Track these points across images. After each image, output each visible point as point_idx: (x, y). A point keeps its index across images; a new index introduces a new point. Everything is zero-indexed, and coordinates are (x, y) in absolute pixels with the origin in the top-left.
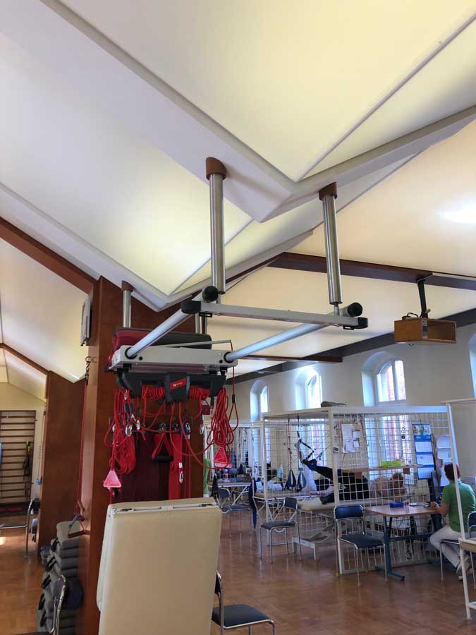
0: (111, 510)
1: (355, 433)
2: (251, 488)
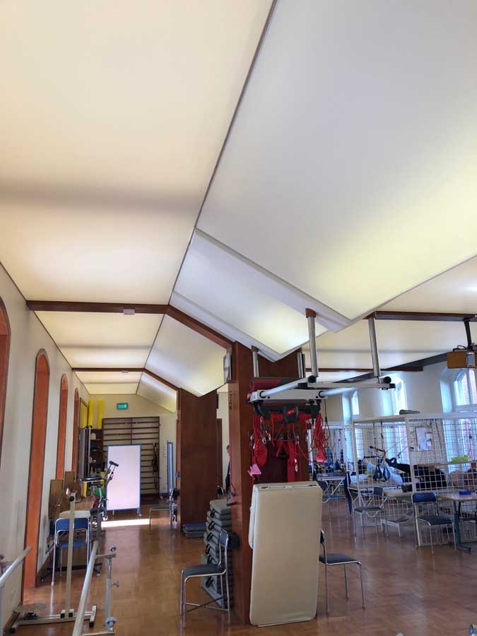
0: (255, 488)
1: (427, 435)
2: (345, 481)
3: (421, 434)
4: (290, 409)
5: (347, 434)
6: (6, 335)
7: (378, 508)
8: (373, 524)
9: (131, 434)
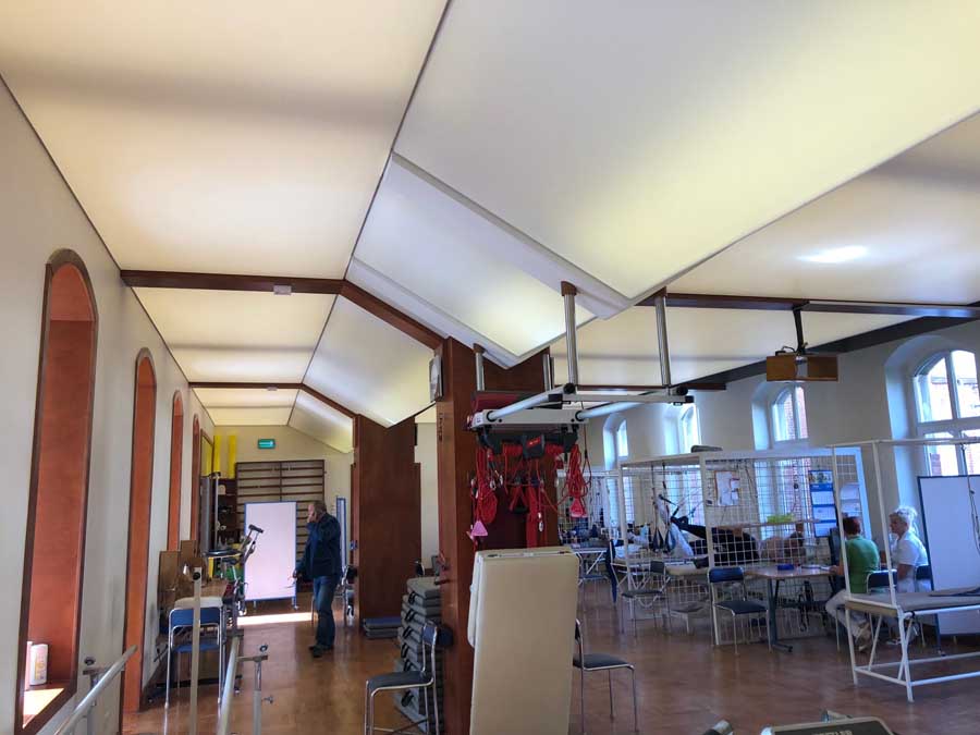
0: (478, 556)
1: (733, 483)
2: (607, 554)
3: (723, 481)
4: (531, 439)
5: (610, 483)
6: (91, 322)
7: (658, 592)
8: (649, 616)
9: (280, 486)
